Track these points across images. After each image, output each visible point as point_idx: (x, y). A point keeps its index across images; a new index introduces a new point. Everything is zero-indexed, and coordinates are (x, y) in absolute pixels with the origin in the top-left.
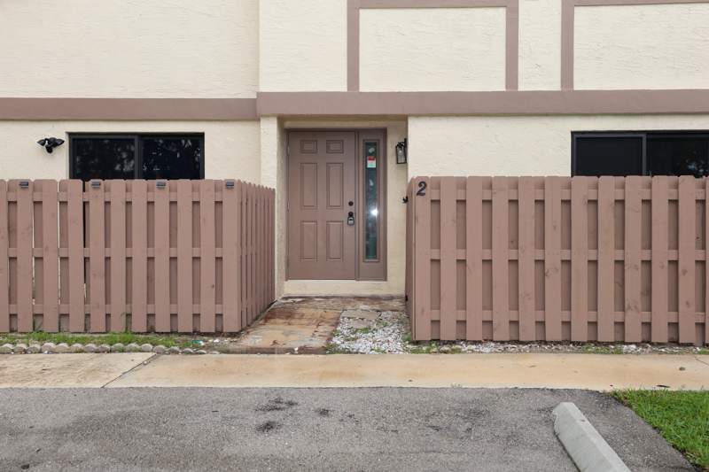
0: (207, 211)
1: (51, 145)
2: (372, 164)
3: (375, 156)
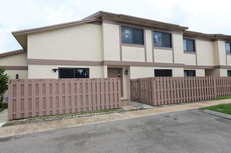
3: (120, 73)
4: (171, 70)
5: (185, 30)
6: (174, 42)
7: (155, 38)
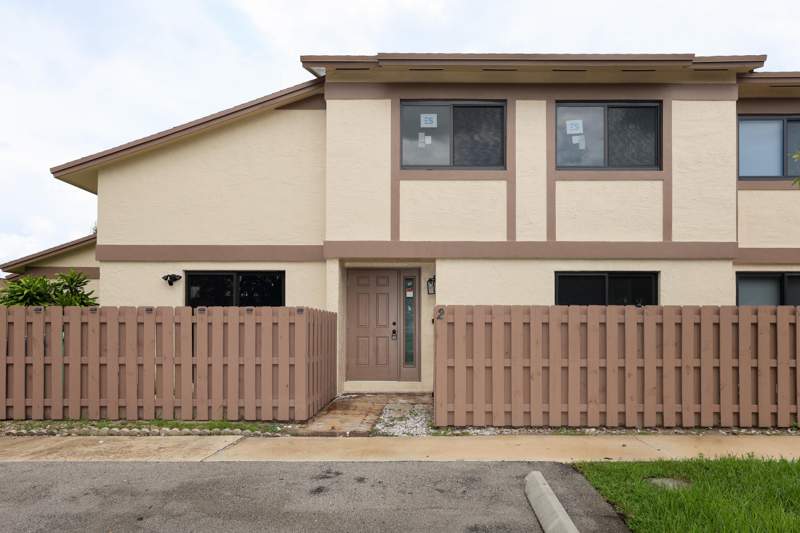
0: (283, 330)
1: (172, 280)
2: (410, 294)
4: (655, 275)
5: (751, 72)
6: (675, 141)
7: (569, 132)
